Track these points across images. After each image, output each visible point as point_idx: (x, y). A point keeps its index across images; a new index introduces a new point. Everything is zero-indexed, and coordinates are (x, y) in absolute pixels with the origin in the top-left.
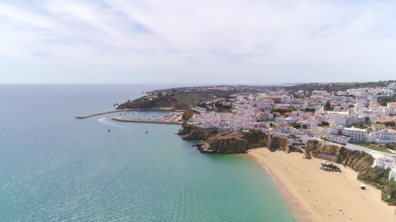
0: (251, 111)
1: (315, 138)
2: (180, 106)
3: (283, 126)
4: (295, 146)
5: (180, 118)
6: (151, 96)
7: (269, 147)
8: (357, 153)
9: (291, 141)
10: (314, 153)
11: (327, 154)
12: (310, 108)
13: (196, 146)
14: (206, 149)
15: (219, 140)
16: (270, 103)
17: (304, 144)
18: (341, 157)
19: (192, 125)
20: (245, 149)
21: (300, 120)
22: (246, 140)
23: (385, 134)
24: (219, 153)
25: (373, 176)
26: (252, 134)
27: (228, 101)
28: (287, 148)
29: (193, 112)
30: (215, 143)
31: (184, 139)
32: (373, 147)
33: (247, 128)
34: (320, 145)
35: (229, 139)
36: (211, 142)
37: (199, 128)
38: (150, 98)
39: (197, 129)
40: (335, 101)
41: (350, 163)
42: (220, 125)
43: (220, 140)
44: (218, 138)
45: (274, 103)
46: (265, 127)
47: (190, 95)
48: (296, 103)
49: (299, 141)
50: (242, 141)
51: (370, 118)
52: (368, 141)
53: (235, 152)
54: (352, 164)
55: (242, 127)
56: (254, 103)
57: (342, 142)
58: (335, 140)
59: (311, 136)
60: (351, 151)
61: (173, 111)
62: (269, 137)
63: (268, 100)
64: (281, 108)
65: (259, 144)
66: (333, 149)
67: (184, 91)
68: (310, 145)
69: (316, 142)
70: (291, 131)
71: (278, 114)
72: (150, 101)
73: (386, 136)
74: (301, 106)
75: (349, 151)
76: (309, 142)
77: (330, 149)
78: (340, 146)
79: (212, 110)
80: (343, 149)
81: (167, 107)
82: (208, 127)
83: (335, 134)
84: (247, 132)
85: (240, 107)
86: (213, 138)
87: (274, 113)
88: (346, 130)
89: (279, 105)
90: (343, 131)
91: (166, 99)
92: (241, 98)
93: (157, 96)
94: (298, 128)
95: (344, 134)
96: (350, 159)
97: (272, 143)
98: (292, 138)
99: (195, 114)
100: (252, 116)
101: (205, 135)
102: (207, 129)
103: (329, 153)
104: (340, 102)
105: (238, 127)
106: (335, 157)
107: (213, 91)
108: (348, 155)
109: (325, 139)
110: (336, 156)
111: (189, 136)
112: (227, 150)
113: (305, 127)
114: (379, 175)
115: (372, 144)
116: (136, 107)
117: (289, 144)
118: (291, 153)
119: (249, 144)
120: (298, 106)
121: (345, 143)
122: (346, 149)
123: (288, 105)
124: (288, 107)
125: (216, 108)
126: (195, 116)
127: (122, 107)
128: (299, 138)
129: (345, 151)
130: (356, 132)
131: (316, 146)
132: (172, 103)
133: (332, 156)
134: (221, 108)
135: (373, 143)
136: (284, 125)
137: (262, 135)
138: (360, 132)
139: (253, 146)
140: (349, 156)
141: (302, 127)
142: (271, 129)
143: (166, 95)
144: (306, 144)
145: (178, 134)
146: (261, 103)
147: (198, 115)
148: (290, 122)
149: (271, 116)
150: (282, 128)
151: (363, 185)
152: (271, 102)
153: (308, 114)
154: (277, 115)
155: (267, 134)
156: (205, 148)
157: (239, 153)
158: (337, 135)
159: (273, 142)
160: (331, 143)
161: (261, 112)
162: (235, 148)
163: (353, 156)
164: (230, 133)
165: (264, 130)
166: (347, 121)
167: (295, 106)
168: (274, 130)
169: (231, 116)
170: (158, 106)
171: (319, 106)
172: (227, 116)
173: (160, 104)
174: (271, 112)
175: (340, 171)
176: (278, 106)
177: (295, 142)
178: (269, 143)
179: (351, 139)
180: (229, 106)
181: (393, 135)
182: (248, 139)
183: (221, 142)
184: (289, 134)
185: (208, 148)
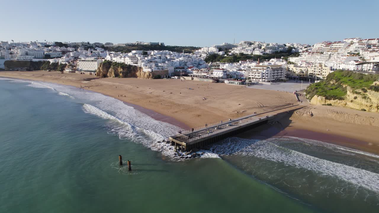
8: (40, 63)
57: (29, 58)
75: (35, 62)
95: (30, 55)
108: (35, 65)
114: (55, 65)
129: (32, 63)
158: (25, 55)
163: (38, 65)
179: (35, 56)
181: (58, 53)
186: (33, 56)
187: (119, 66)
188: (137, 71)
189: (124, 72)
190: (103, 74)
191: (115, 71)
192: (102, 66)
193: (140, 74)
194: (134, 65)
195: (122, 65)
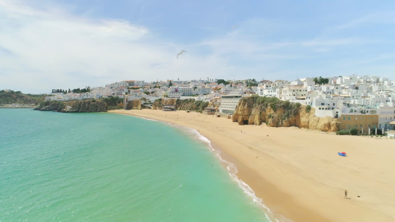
1: (160, 98)
4: (146, 105)
7: (125, 108)
8: (187, 101)
9: (143, 102)
10: (159, 106)
11: (168, 105)
14: (68, 110)
15: (80, 102)
17: (152, 103)
18: (177, 105)
19: (50, 101)
20: (105, 109)
22: (105, 103)
23: (203, 89)
24: (81, 112)
25: (194, 106)
26: (110, 99)
28: (140, 107)
30: (76, 105)
33: (105, 95)
34: (163, 100)
35: (90, 101)
36: (73, 104)
37: (58, 101)
39: (56, 102)
41: (183, 108)
42: (80, 97)
45: (129, 85)
46: (121, 94)
49: (148, 102)
50: (102, 103)
52: (194, 94)
53: (96, 111)
54: (184, 108)
55: (102, 95)
57: (178, 96)
58: (173, 96)
60: (183, 100)
62: (125, 101)
63: (123, 83)
65: (117, 107)
66: (172, 101)
68: (157, 102)
69: (160, 100)
70: (142, 96)
71: (132, 90)
73: (204, 90)
74: (151, 86)
75: (182, 100)
76: (156, 101)
77: (170, 101)
78: (176, 99)
80: (178, 100)
82: (67, 99)
83: (173, 92)
84: (106, 98)
86: (75, 101)
87: (129, 90)
88: (180, 88)
89: (133, 86)
90: (178, 90)
94: (147, 94)
96: (183, 105)
97: (128, 106)
98: (144, 100)
102: (67, 101)
105: (98, 95)
108: (181, 103)
109: (167, 96)
110: (174, 106)
111: (48, 108)
112: (89, 110)
113: (153, 92)
114: (198, 105)
117: (141, 104)
118: (143, 109)
119: (108, 106)
121: (180, 96)
122: (180, 100)
124: (140, 87)
128: (149, 99)
129: (179, 101)
131: (161, 102)
133: (171, 106)
136: (137, 92)
137: (119, 100)
139: (112, 108)
140: (182, 104)
141: (151, 93)
142: (127, 95)
143: (9, 92)
144: (154, 103)
145: (34, 110)
148: (142, 91)
149: (126, 90)
150: (135, 94)
151: (188, 111)
152: (126, 84)
155: (123, 97)
157: (100, 111)
158: (175, 92)
160: (171, 99)
162: (95, 108)
163: (184, 103)
165: (120, 96)
168: (129, 96)
172: (86, 94)
175: (176, 111)
177: (145, 102)
178: (125, 105)
179: (184, 94)
180: (87, 89)
181: (209, 89)
182: (107, 103)
183: (83, 103)
184: (140, 98)
185: (70, 109)
186: (183, 93)
187: (269, 104)
188: (301, 114)
189: (277, 115)
190: (242, 118)
191: (261, 113)
192: (241, 105)
193: (307, 121)
194: (296, 102)
195: (273, 102)
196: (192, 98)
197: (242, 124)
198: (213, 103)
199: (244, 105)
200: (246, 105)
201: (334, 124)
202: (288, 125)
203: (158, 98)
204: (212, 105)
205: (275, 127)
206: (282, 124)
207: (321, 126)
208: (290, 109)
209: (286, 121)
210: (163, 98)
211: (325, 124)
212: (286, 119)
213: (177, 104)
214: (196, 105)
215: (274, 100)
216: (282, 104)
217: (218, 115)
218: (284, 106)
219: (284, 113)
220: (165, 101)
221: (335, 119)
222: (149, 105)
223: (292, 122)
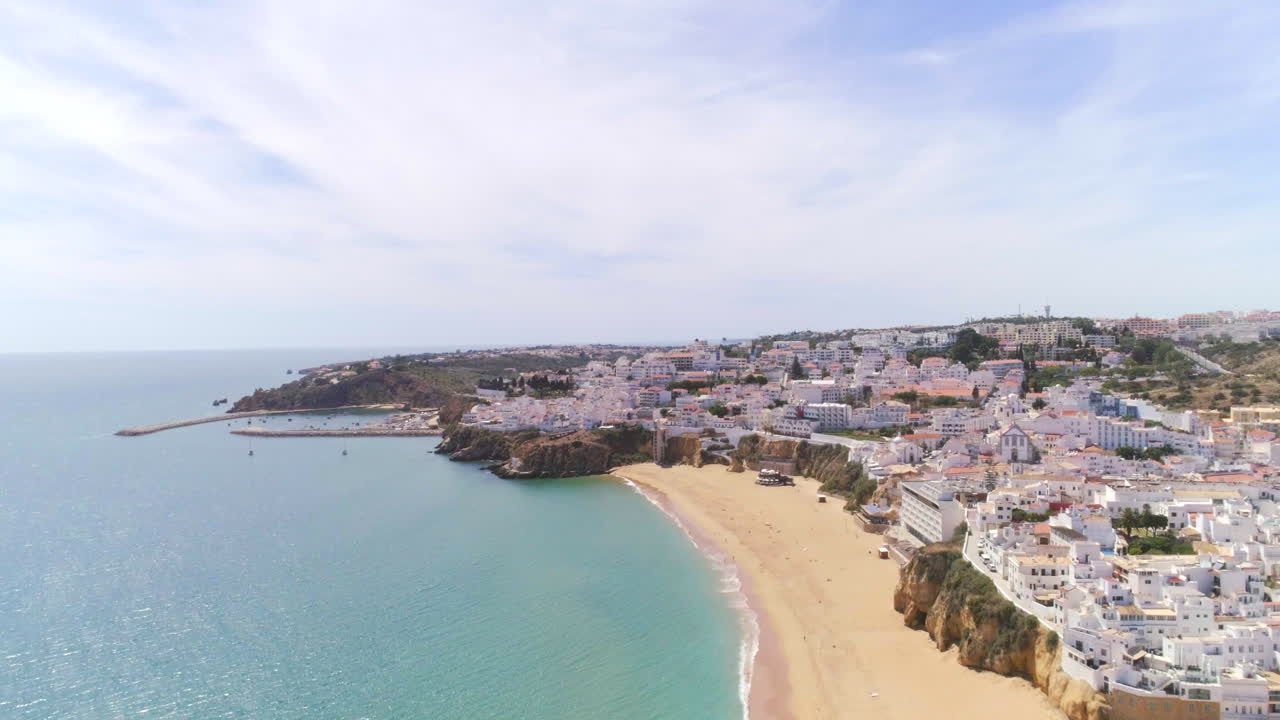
0: (622, 389)
1: (755, 431)
2: (427, 397)
3: (689, 412)
4: (715, 453)
5: (433, 421)
6: (335, 373)
7: (659, 458)
8: (826, 451)
9: (706, 442)
10: (750, 460)
11: (775, 459)
12: (756, 376)
13: (489, 468)
14: (514, 471)
16: (665, 370)
17: (733, 447)
18: (802, 461)
19: (472, 427)
20: (605, 466)
21: (731, 400)
22: (605, 447)
23: (881, 410)
24: (545, 476)
25: (844, 479)
26: (621, 434)
27: (562, 372)
28: (697, 458)
29: (471, 401)
30: (534, 455)
31: (455, 460)
32: (859, 435)
33: (608, 421)
34: (763, 442)
35: (568, 446)
36: (527, 454)
37: (493, 432)
38: (333, 377)
39: (488, 435)
40: (816, 360)
41: (816, 470)
42: (545, 420)
43: (545, 448)
44: (542, 445)
45: (678, 369)
46: (650, 417)
47: (450, 369)
48: (727, 369)
49: (722, 441)
50: (598, 448)
51: (873, 389)
52: (851, 426)
53: (583, 473)
54: (819, 472)
55: (598, 419)
56: (628, 372)
57: (803, 432)
58: (791, 430)
59: (747, 428)
60: (818, 445)
61: (406, 409)
62: (659, 437)
63: (661, 363)
64: (691, 380)
65: (637, 456)
66: (786, 448)
67: (430, 360)
68: (744, 446)
69: (755, 439)
70: (706, 422)
71: (683, 391)
72: (333, 386)
73: (884, 413)
74: (738, 373)
75: (815, 447)
76: (743, 440)
77: (782, 448)
78: (798, 440)
79: (521, 394)
80: (804, 444)
81: (384, 402)
82: (514, 427)
83: (791, 418)
84: (609, 430)
85: (592, 383)
86: (531, 445)
87: (674, 390)
88: (812, 407)
89: (687, 373)
90: (805, 411)
91: (382, 381)
92: (596, 366)
93: (354, 373)
94: (721, 416)
95: (808, 416)
96: (816, 462)
97: (666, 452)
98: (708, 436)
99: (476, 407)
100: (623, 401)
101: (509, 446)
102: (515, 433)
103: (777, 458)
104: (827, 362)
105: (589, 421)
106: (789, 464)
107: (517, 358)
108: (813, 456)
109: (773, 431)
110: (792, 461)
111: (469, 452)
112: (564, 470)
113: (737, 411)
114: (852, 476)
115: (859, 431)
116: (293, 404)
117: (700, 449)
118: (706, 467)
119: (614, 456)
120: (733, 373)
121: (808, 432)
122: (809, 445)
123: (710, 373)
124: (708, 377)
125: (532, 390)
126: (478, 410)
127: (246, 406)
128: (723, 434)
129: (808, 449)
130: (830, 409)
131: (755, 446)
132: (399, 390)
133: (785, 461)
134: (543, 388)
135: (860, 429)
136: (692, 410)
137: (642, 434)
138: (836, 409)
139: (624, 461)
140: (815, 458)
141: (731, 413)
142: (665, 420)
143: (379, 370)
144: (736, 446)
145: (436, 452)
146: (644, 371)
147: (484, 407)
148: (707, 404)
149: (666, 395)
150: (686, 416)
151: (823, 496)
152: (668, 367)
153: (751, 387)
154: (680, 394)
155: (653, 429)
156: (512, 468)
157: (592, 473)
158: (795, 418)
159: (667, 450)
160: (783, 438)
161: (643, 389)
162: (580, 463)
163: (821, 457)
164: (569, 434)
165: (646, 423)
166: (824, 396)
167: (724, 374)
168: (669, 423)
169: (571, 403)
170: (357, 400)
171: (781, 372)
172: (562, 405)
173: (362, 395)
174: (668, 389)
175: (793, 485)
176: (686, 375)
177: (714, 443)
178: (659, 450)
179: (821, 424)
180: (565, 382)
181: (897, 411)
182: (610, 444)
183: (550, 452)
184: (701, 429)
185: (519, 468)
186: (818, 424)
187: (968, 599)
188: (1037, 651)
189: (981, 637)
190: (915, 607)
191: (948, 617)
192: (913, 572)
193: (1046, 676)
194: (1030, 613)
195: (980, 593)
196: (842, 444)
197: (915, 623)
198: (886, 489)
199: (920, 574)
200: (925, 576)
201: (1094, 711)
202: (1007, 670)
203: (748, 433)
204: (882, 497)
205: (973, 671)
206: (992, 663)
207: (1068, 705)
208: (1013, 628)
209: (1000, 660)
210: (762, 433)
211: (1075, 705)
212: (1002, 655)
213: (799, 456)
214: (847, 476)
215: (982, 587)
216: (995, 609)
217: (883, 553)
218: (999, 615)
219: (1000, 632)
220: (767, 444)
221: (1100, 697)
222: (724, 454)
223: (1018, 664)
